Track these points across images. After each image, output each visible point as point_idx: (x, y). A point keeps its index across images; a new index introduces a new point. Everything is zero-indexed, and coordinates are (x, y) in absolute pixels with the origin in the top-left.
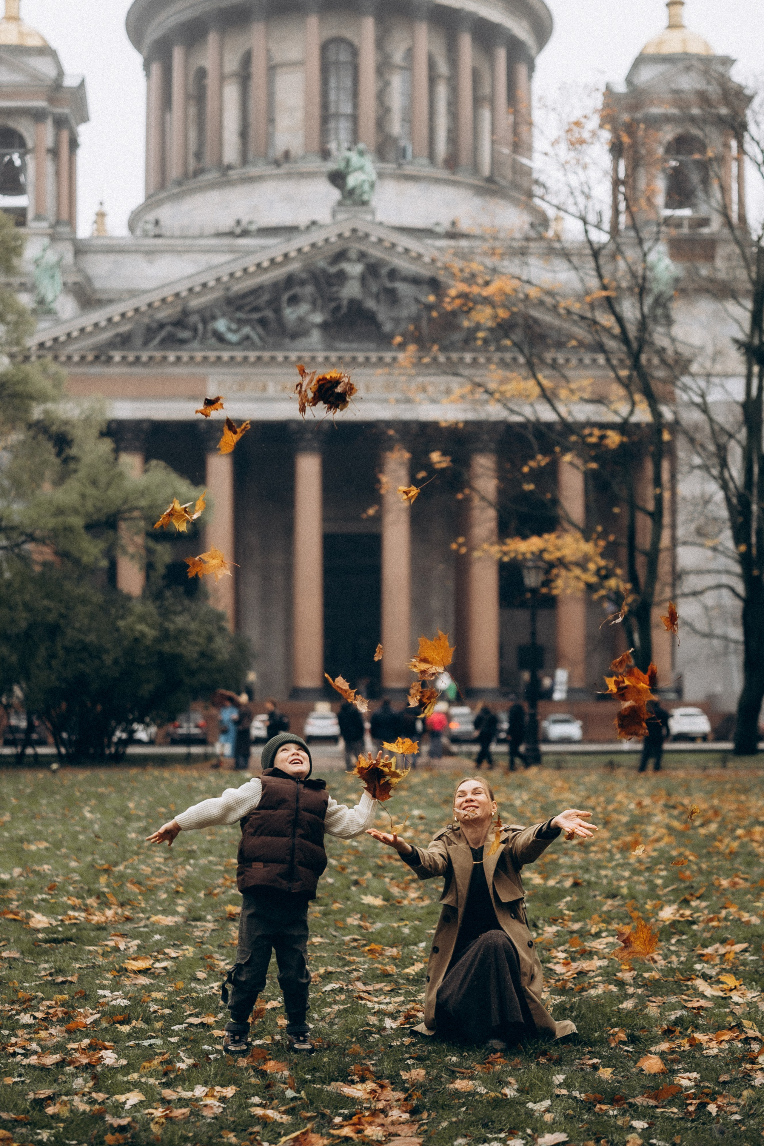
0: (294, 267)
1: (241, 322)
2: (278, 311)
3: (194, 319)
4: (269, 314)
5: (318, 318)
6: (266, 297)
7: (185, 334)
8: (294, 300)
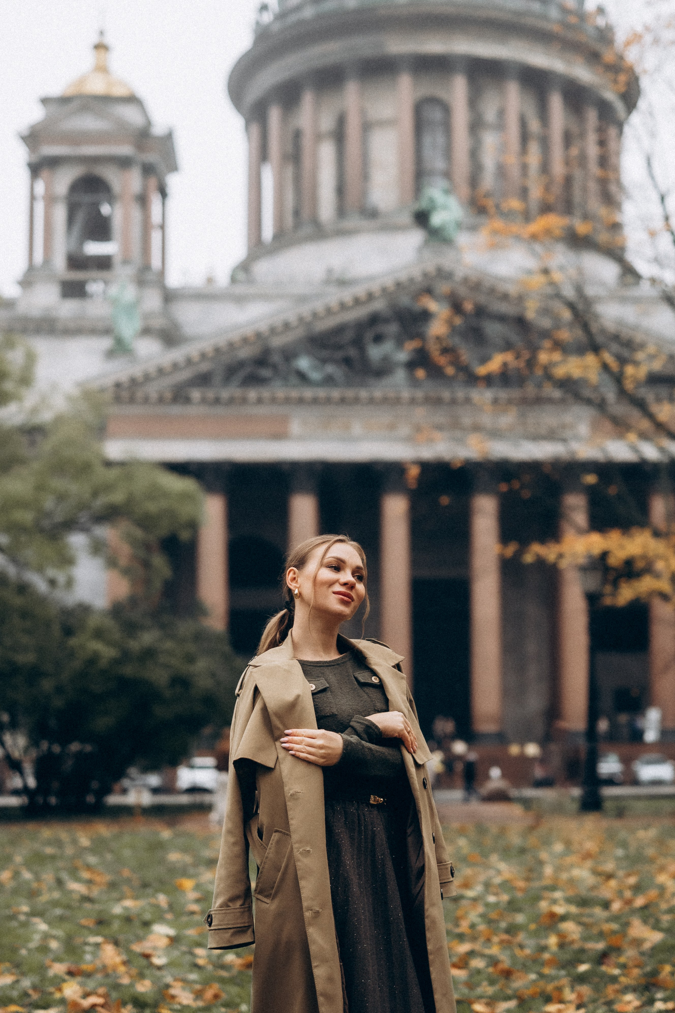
0: (379, 305)
1: (324, 361)
2: (362, 349)
3: (276, 358)
4: (352, 352)
5: (402, 356)
6: (349, 335)
7: (265, 373)
8: (378, 339)
